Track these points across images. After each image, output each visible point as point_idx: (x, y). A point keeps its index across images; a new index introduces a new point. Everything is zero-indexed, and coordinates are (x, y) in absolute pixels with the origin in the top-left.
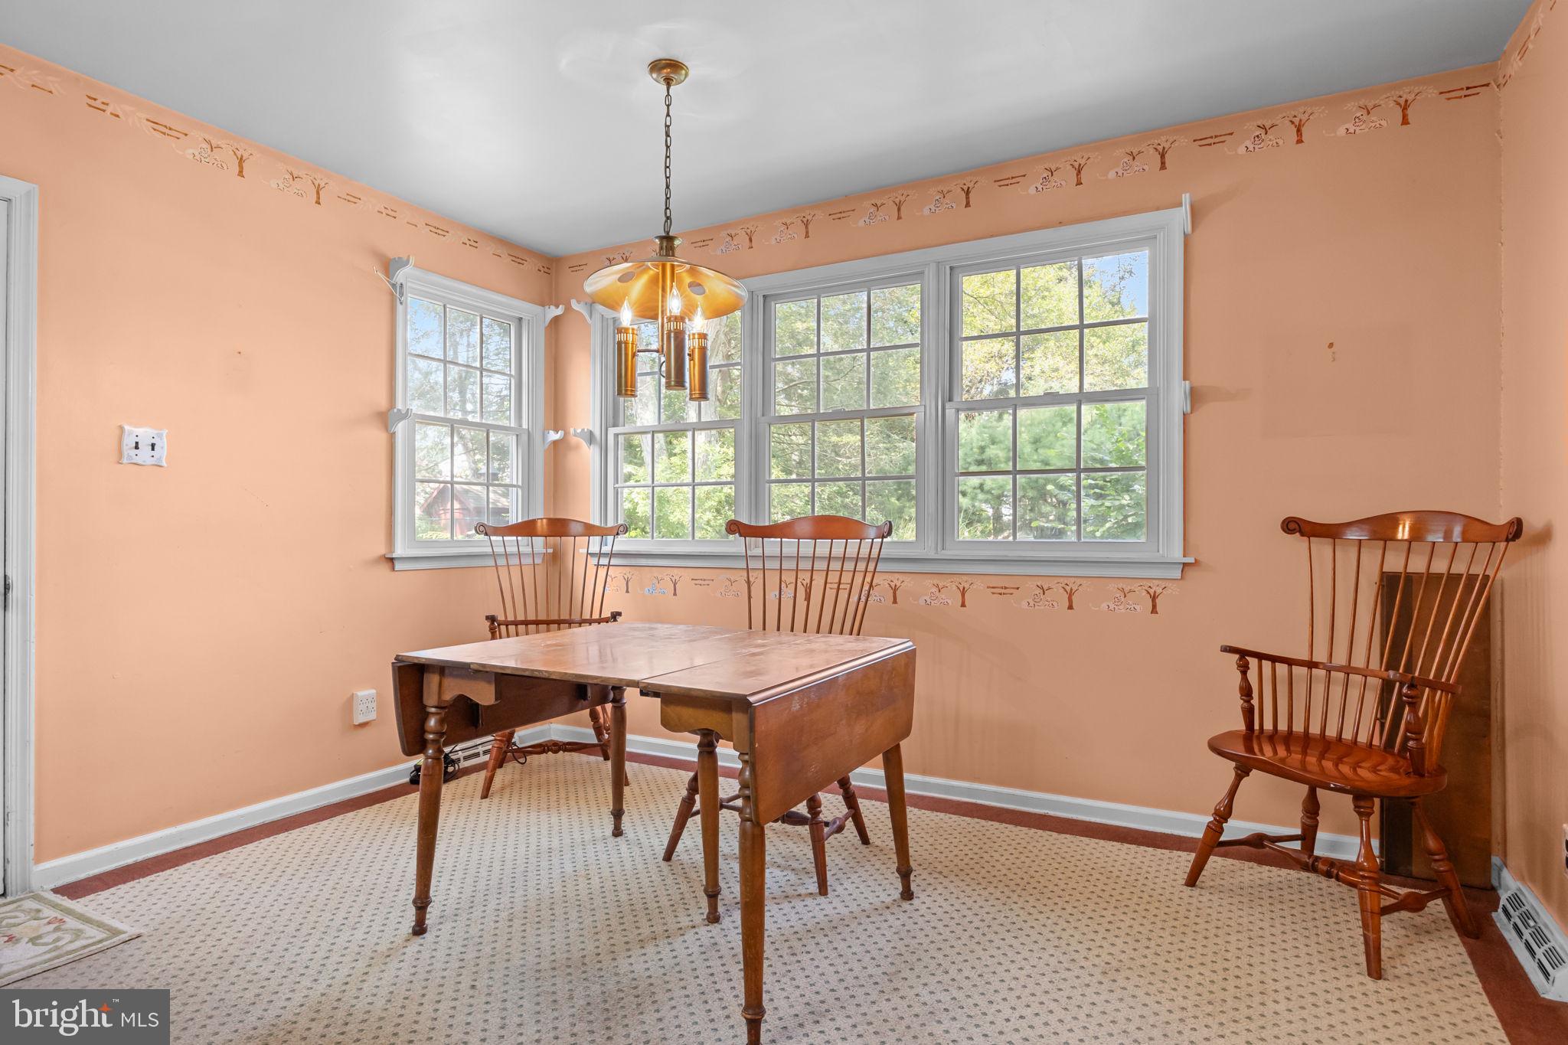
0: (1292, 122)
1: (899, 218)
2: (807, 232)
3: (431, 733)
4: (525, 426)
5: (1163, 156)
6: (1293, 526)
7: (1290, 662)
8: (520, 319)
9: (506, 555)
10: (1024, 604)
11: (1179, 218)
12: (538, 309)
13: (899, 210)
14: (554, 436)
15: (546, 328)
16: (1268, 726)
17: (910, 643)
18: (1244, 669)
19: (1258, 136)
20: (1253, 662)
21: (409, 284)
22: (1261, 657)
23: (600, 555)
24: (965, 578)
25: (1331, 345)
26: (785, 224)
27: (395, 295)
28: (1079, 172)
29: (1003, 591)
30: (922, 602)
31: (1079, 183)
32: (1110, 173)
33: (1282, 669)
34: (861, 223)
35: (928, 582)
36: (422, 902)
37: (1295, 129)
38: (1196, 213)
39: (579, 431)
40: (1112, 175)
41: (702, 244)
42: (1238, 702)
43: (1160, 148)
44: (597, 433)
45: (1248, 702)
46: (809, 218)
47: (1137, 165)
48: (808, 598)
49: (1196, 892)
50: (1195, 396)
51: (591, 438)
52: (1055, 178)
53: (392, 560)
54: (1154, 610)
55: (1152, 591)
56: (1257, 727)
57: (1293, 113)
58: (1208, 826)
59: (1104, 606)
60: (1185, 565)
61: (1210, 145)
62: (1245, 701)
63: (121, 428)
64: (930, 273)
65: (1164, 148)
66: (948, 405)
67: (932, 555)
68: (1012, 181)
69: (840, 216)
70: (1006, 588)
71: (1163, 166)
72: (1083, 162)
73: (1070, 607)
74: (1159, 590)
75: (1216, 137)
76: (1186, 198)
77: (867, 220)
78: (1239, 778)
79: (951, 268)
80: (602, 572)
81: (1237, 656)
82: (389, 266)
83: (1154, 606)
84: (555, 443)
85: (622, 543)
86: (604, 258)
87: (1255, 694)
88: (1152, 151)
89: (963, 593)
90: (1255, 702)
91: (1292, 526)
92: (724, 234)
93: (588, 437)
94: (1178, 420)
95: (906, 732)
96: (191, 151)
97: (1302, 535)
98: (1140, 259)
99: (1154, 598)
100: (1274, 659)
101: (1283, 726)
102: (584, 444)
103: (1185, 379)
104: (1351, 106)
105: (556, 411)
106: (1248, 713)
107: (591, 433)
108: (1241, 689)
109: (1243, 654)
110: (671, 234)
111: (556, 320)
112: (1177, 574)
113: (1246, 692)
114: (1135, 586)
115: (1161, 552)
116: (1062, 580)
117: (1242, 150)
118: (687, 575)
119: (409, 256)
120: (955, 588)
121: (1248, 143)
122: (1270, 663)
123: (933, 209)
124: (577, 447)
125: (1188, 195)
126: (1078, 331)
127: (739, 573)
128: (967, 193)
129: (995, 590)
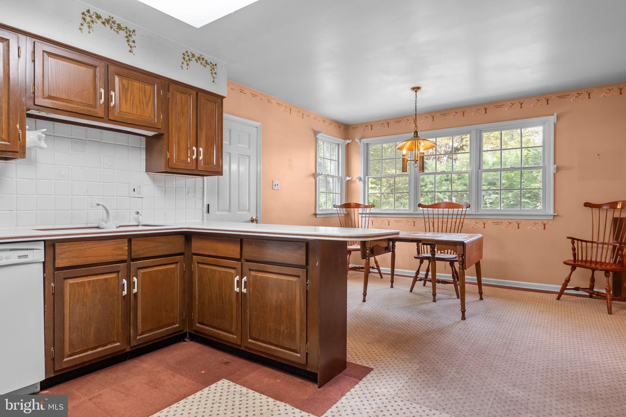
0: (587, 93)
1: (464, 116)
2: (433, 120)
3: (368, 254)
4: (340, 176)
5: (547, 101)
6: (587, 205)
7: (586, 242)
8: (339, 144)
9: (341, 213)
10: (504, 227)
11: (552, 119)
12: (343, 141)
13: (463, 114)
14: (348, 178)
15: (346, 146)
16: (580, 259)
17: (481, 235)
18: (573, 243)
19: (577, 96)
20: (576, 241)
21: (319, 137)
22: (578, 240)
23: (362, 214)
24: (485, 220)
25: (599, 155)
26: (426, 117)
27: (316, 140)
28: (521, 105)
29: (497, 223)
30: (471, 227)
31: (521, 108)
32: (531, 105)
33: (584, 244)
34: (451, 117)
35: (473, 221)
36: (365, 294)
37: (588, 95)
38: (558, 118)
39: (357, 177)
40: (532, 105)
41: (398, 122)
42: (571, 252)
43: (547, 99)
44: (362, 177)
45: (574, 252)
46: (434, 115)
47: (539, 103)
48: (433, 226)
49: (560, 301)
50: (558, 169)
51: (360, 179)
52: (514, 106)
53: (316, 215)
54: (545, 228)
55: (544, 223)
56: (577, 259)
57: (588, 90)
58: (563, 284)
59: (529, 228)
60: (554, 216)
61: (562, 98)
62: (573, 252)
63: (273, 181)
64: (474, 132)
65: (548, 99)
66: (479, 170)
67: (474, 213)
68: (500, 106)
69: (444, 115)
70: (498, 223)
71: (548, 104)
72: (522, 102)
73: (518, 228)
74: (546, 223)
75: (564, 96)
76: (555, 114)
77: (453, 117)
78: (572, 271)
79: (480, 131)
80: (364, 219)
81: (571, 240)
82: (316, 133)
84: (348, 181)
85: (373, 210)
86: (364, 125)
87: (576, 250)
88: (544, 99)
89: (484, 224)
90: (576, 252)
92: (405, 119)
93: (359, 179)
94: (552, 175)
95: (481, 258)
96: (282, 109)
97: (590, 207)
98: (540, 129)
99: (544, 225)
100: (582, 241)
101: (584, 259)
102: (358, 180)
103: (555, 164)
104: (605, 89)
105: (348, 171)
106: (574, 255)
107: (360, 178)
108: (572, 248)
109: (573, 239)
110: (417, 131)
111: (348, 144)
112: (552, 218)
113: (574, 249)
114: (539, 222)
115: (547, 212)
116: (516, 220)
117: (572, 100)
118: (393, 220)
119: (322, 131)
120: (482, 223)
121: (574, 98)
122: (580, 242)
123: (475, 114)
124: (355, 182)
125: (556, 113)
126: (520, 149)
127: (410, 219)
128: (486, 109)
129: (494, 223)
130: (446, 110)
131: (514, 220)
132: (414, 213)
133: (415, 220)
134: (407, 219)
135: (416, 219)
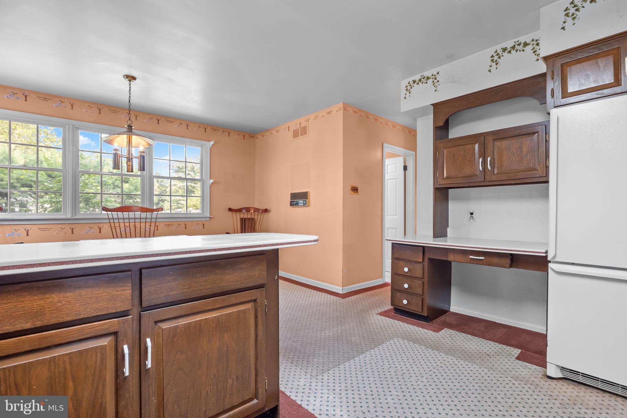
1: (136, 120)
10: (174, 228)
11: (209, 144)
13: (136, 117)
19: (222, 132)
25: (234, 176)
28: (187, 126)
31: (187, 129)
34: (122, 117)
37: (228, 133)
41: (44, 99)
43: (205, 128)
46: (101, 108)
47: (200, 129)
52: (182, 125)
54: (204, 228)
57: (227, 130)
59: (193, 228)
60: (210, 217)
68: (171, 122)
69: (114, 112)
70: (171, 225)
71: (206, 131)
72: (188, 124)
73: (186, 228)
74: (205, 222)
75: (215, 129)
77: (125, 117)
83: (204, 227)
88: (203, 127)
91: (230, 209)
94: (209, 187)
97: (231, 211)
98: (199, 149)
99: (204, 225)
103: (210, 178)
104: (237, 133)
112: (208, 219)
114: (200, 223)
121: (220, 133)
126: (187, 163)
127: (68, 225)
128: (158, 120)
129: (166, 226)
130: (117, 107)
131: (182, 222)
132: (72, 218)
133: (73, 226)
134: (61, 226)
135: (75, 225)
